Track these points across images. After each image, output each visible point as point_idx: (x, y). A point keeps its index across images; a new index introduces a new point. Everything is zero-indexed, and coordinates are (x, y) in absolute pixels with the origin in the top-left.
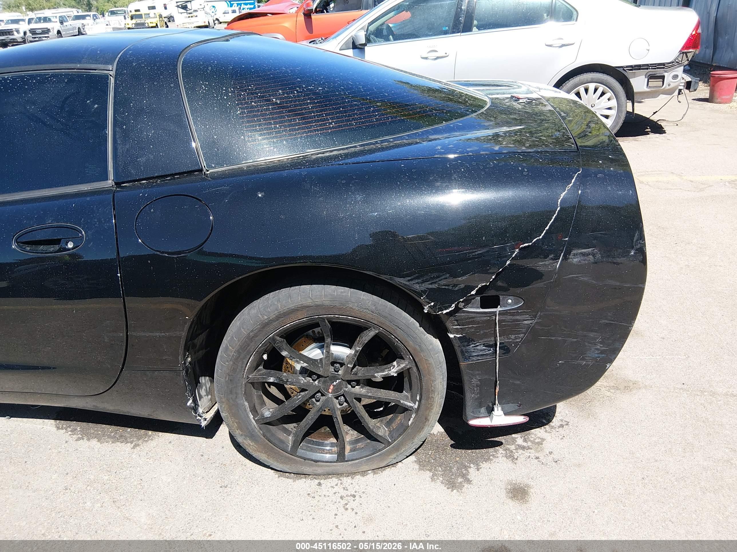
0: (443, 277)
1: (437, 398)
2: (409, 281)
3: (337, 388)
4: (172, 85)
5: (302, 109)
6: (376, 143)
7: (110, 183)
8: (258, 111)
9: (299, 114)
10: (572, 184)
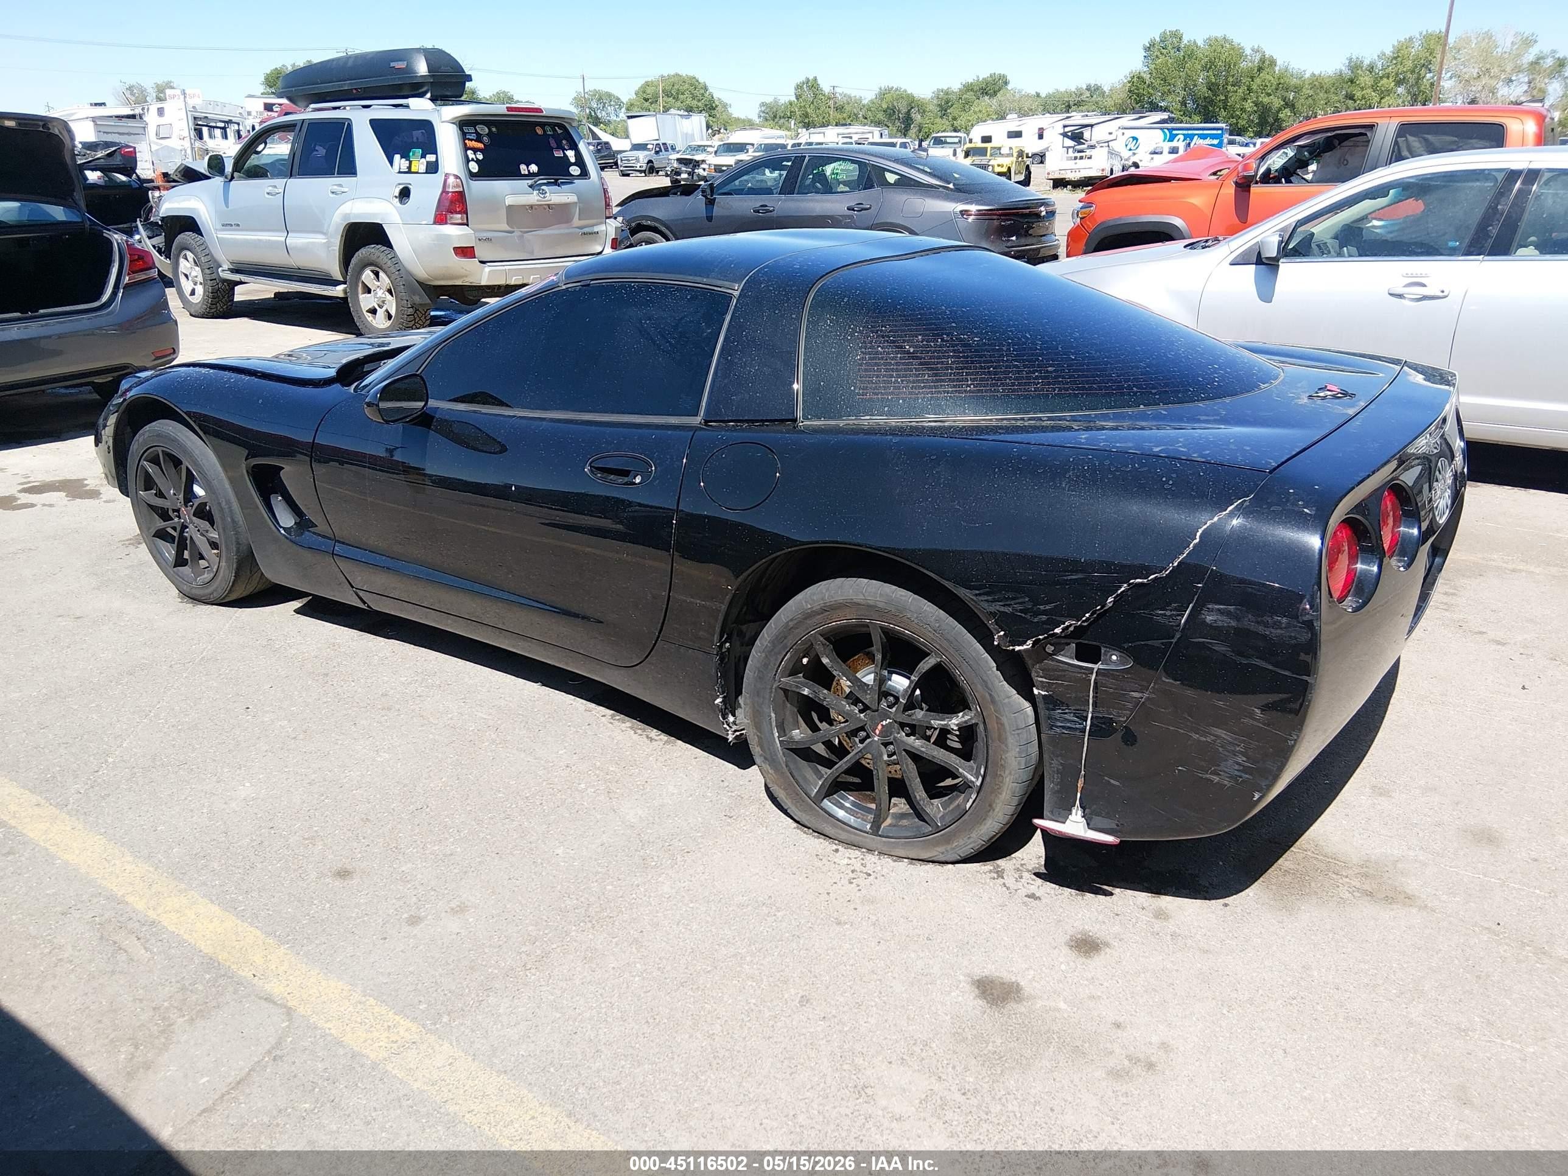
0: (1020, 601)
1: (1008, 779)
2: (976, 595)
3: (885, 732)
4: (794, 316)
5: (938, 363)
6: (1022, 419)
7: (697, 420)
8: (882, 358)
9: (932, 369)
10: (1227, 512)
